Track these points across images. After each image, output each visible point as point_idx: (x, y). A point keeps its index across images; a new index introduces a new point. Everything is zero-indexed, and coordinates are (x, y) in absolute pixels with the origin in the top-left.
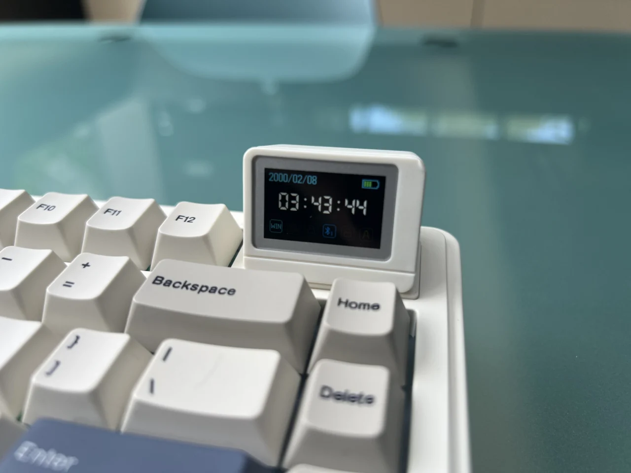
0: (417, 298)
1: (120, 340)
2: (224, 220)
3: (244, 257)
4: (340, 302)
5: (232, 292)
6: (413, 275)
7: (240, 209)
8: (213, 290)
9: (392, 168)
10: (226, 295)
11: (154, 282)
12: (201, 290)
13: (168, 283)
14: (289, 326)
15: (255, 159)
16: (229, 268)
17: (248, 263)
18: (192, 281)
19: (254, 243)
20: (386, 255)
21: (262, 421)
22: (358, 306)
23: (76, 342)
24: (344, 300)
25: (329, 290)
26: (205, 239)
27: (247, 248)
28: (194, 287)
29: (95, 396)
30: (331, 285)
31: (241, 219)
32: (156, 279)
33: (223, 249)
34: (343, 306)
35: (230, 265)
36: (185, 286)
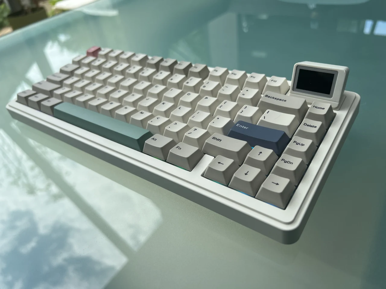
0: (339, 110)
1: (256, 108)
2: (285, 82)
3: (289, 93)
4: (314, 106)
5: (285, 101)
6: (338, 103)
7: (290, 80)
8: (280, 100)
9: (336, 72)
10: (284, 101)
11: (265, 96)
12: (277, 99)
13: (269, 97)
14: (299, 110)
15: (297, 66)
16: (285, 95)
17: (290, 95)
18: (275, 97)
19: (293, 89)
20: (331, 97)
21: (289, 127)
22: (319, 108)
23: (246, 107)
24: (315, 106)
25: (311, 105)
26: (279, 87)
27: (291, 91)
28: (276, 99)
29: (251, 118)
30: (312, 104)
31: (290, 83)
32: (266, 96)
33: (284, 90)
34: (315, 107)
35: (285, 94)
36: (273, 98)
